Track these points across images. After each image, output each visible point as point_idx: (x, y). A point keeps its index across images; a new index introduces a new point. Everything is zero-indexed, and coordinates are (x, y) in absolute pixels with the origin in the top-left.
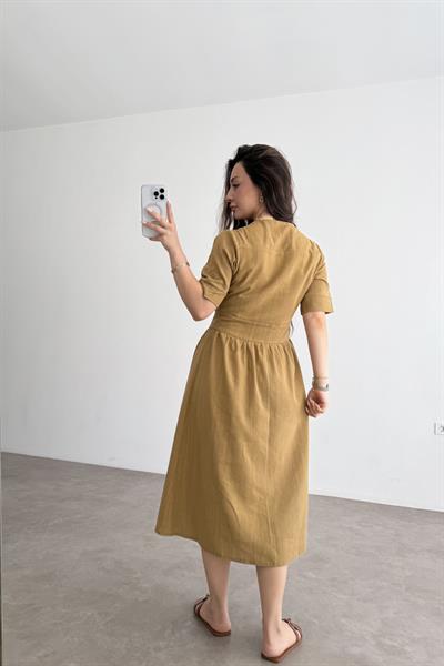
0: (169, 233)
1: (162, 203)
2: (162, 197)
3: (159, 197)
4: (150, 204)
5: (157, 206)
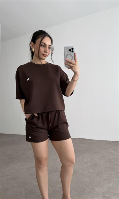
0: (75, 66)
1: (72, 54)
2: (73, 51)
3: (71, 51)
4: (68, 55)
5: (71, 55)
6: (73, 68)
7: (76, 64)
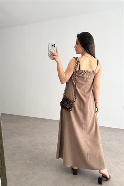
4: (51, 49)
5: (53, 49)
6: (56, 59)
7: (58, 56)
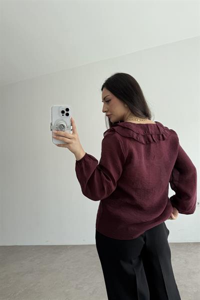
3: (65, 114)
